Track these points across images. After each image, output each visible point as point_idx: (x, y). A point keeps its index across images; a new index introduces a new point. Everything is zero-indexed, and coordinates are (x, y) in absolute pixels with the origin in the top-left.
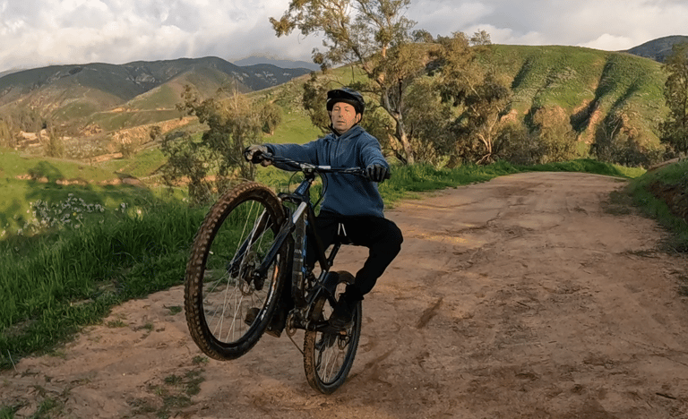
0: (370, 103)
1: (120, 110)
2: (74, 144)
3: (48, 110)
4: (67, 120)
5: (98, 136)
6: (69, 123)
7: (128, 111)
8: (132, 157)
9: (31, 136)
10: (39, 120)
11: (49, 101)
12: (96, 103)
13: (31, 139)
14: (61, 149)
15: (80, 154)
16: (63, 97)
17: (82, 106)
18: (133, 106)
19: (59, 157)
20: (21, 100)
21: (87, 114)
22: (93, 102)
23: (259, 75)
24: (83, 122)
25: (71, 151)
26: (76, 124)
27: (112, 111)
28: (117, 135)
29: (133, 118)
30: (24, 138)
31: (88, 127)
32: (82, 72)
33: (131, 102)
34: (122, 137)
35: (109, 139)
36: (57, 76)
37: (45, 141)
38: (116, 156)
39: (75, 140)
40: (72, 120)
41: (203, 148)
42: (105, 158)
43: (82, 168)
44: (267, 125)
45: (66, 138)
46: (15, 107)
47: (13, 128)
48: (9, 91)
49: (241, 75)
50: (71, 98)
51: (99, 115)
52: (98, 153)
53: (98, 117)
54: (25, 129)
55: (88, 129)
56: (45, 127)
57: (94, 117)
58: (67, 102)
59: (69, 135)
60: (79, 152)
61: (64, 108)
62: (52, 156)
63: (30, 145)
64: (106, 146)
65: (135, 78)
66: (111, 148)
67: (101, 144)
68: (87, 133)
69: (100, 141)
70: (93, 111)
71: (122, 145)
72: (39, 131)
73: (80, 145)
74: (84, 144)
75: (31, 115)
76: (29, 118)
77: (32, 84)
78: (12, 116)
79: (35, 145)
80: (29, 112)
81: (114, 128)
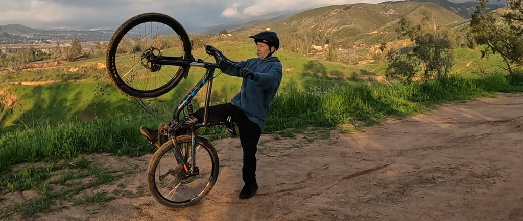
0: (520, 28)
1: (376, 32)
2: (345, 53)
3: (330, 32)
4: (342, 38)
5: (361, 48)
6: (343, 40)
7: (381, 33)
8: (381, 62)
9: (319, 48)
10: (324, 38)
11: (330, 27)
12: (361, 28)
13: (319, 50)
14: (336, 56)
15: (348, 60)
16: (340, 24)
17: (352, 30)
18: (385, 30)
19: (334, 61)
20: (313, 26)
21: (355, 35)
22: (359, 27)
23: (469, 9)
24: (352, 40)
25: (343, 58)
26: (347, 41)
27: (371, 33)
28: (373, 48)
29: (384, 37)
30: (314, 49)
31: (355, 43)
32: (351, 9)
33: (383, 27)
34: (376, 49)
35: (368, 51)
36: (336, 12)
37: (326, 51)
38: (372, 61)
39: (346, 51)
40: (345, 39)
41: (415, 57)
42: (364, 62)
43: (344, 68)
44: (472, 43)
45: (340, 49)
46: (309, 30)
47: (308, 43)
48: (305, 21)
49: (456, 9)
50: (344, 25)
51: (362, 35)
52: (360, 59)
53: (362, 37)
54: (315, 44)
55: (355, 44)
56: (328, 42)
57: (359, 37)
58: (341, 28)
59: (343, 47)
60: (348, 58)
61: (341, 31)
62: (331, 60)
63: (318, 53)
64: (366, 55)
65: (385, 12)
66: (369, 56)
67: (362, 54)
68: (354, 47)
69: (362, 52)
70: (359, 33)
71: (375, 55)
72: (323, 45)
73: (349, 53)
74: (352, 53)
75: (319, 35)
76: (318, 37)
77: (320, 17)
78: (307, 36)
79: (321, 53)
80: (318, 33)
81: (372, 44)
